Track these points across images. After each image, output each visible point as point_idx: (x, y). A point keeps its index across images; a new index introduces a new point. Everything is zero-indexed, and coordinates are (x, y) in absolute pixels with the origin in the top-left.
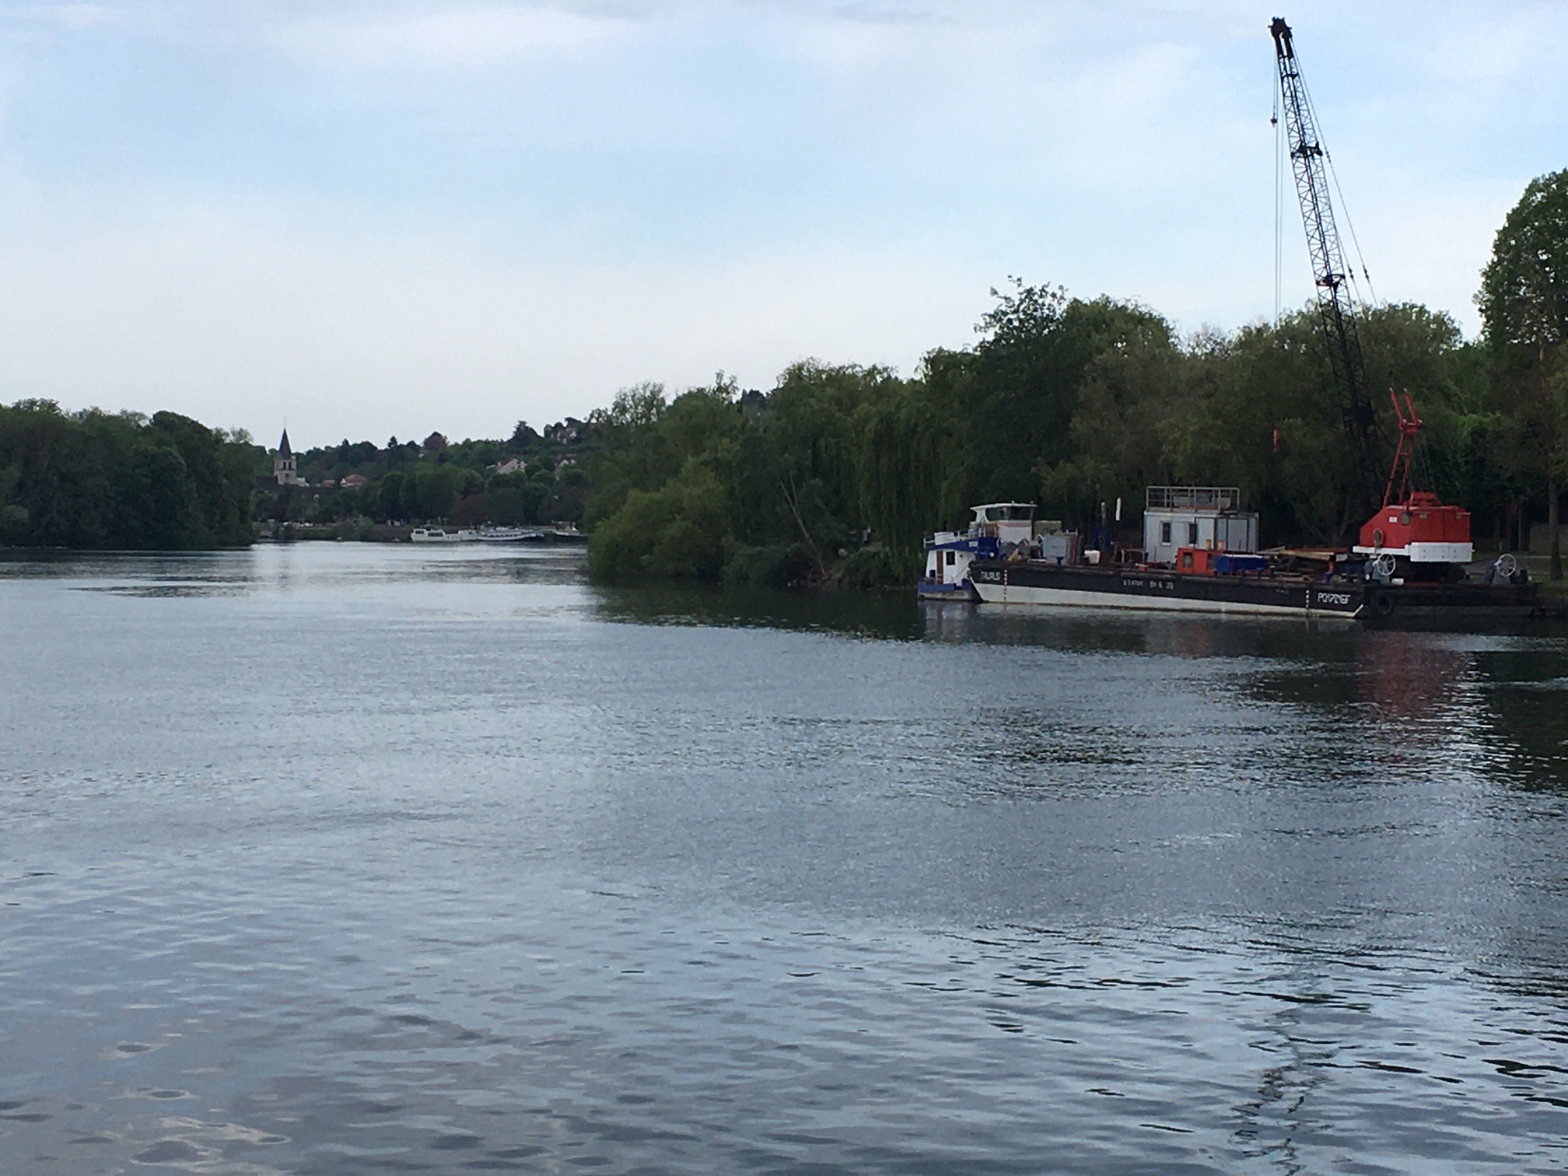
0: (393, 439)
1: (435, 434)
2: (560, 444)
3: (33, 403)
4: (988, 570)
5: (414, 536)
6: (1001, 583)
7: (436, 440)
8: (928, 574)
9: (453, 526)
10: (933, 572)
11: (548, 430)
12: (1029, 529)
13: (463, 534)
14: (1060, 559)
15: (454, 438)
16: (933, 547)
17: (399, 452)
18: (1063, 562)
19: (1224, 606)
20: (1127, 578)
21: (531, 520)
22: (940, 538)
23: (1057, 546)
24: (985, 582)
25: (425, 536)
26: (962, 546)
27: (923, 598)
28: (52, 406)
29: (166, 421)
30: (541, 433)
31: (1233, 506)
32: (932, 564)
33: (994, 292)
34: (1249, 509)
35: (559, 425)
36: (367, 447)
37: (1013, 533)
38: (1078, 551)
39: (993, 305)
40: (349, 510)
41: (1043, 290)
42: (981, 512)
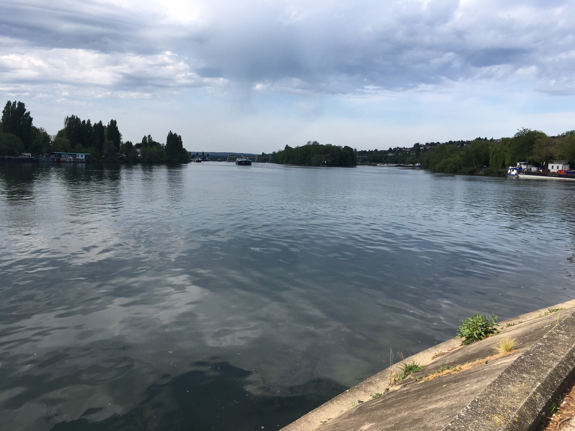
0: (369, 150)
1: (376, 149)
2: (396, 151)
3: (328, 144)
4: (521, 172)
5: (377, 165)
6: (523, 174)
7: (376, 150)
8: (508, 173)
9: (384, 163)
10: (509, 173)
11: (394, 149)
12: (526, 166)
13: (386, 165)
14: (535, 171)
15: (379, 150)
16: (509, 169)
17: (370, 152)
18: (536, 171)
19: (567, 179)
20: (548, 174)
21: (395, 163)
22: (510, 167)
23: (534, 169)
24: (520, 174)
25: (379, 165)
26: (516, 169)
27: (507, 176)
28: (331, 145)
29: (346, 147)
30: (393, 149)
31: (565, 163)
32: (509, 171)
33: (518, 130)
34: (568, 164)
35: (396, 148)
36: (365, 151)
37: (524, 167)
38: (538, 170)
39: (517, 132)
40: (366, 161)
41: (527, 129)
42: (518, 164)
